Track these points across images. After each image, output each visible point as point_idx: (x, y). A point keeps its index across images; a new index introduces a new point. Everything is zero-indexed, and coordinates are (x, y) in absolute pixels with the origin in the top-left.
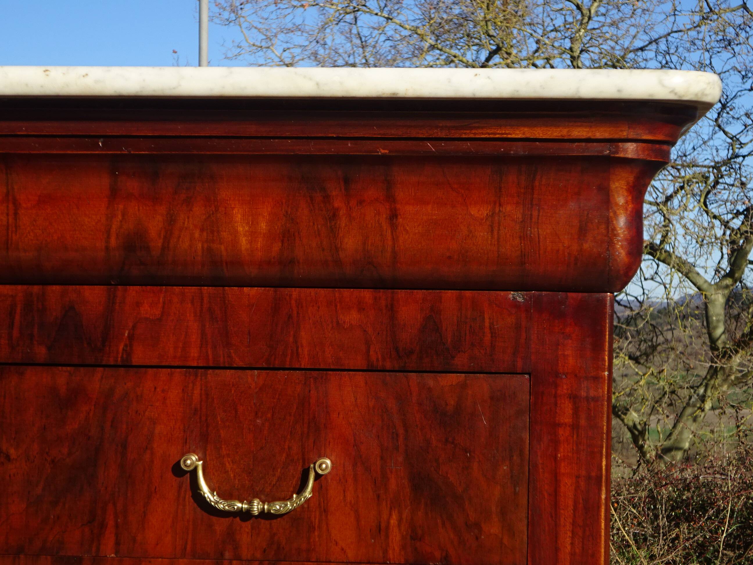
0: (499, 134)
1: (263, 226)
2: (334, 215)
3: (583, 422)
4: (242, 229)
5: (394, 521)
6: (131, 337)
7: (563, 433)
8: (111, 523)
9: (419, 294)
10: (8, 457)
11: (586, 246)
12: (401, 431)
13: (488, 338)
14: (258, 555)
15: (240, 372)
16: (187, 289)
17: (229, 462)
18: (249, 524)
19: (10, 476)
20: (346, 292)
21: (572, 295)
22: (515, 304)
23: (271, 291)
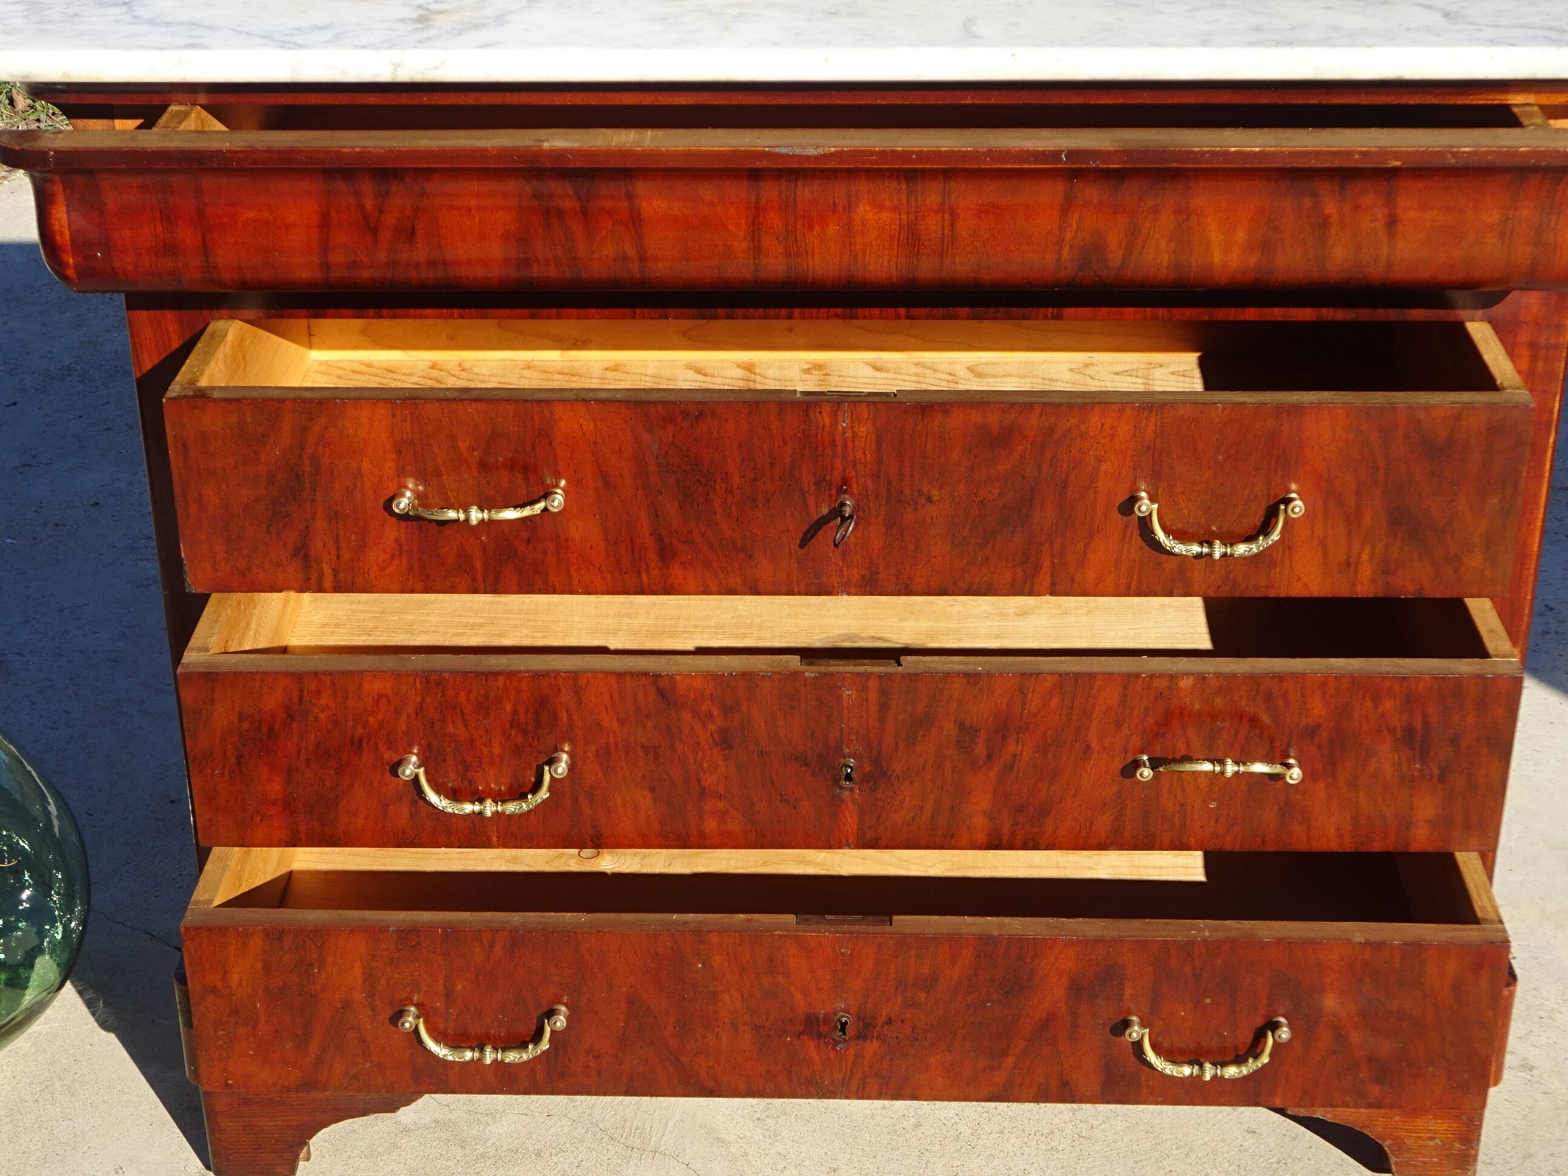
0: (1498, 99)
5: (1365, 557)
8: (1047, 563)
10: (930, 499)
17: (1183, 500)
19: (932, 518)
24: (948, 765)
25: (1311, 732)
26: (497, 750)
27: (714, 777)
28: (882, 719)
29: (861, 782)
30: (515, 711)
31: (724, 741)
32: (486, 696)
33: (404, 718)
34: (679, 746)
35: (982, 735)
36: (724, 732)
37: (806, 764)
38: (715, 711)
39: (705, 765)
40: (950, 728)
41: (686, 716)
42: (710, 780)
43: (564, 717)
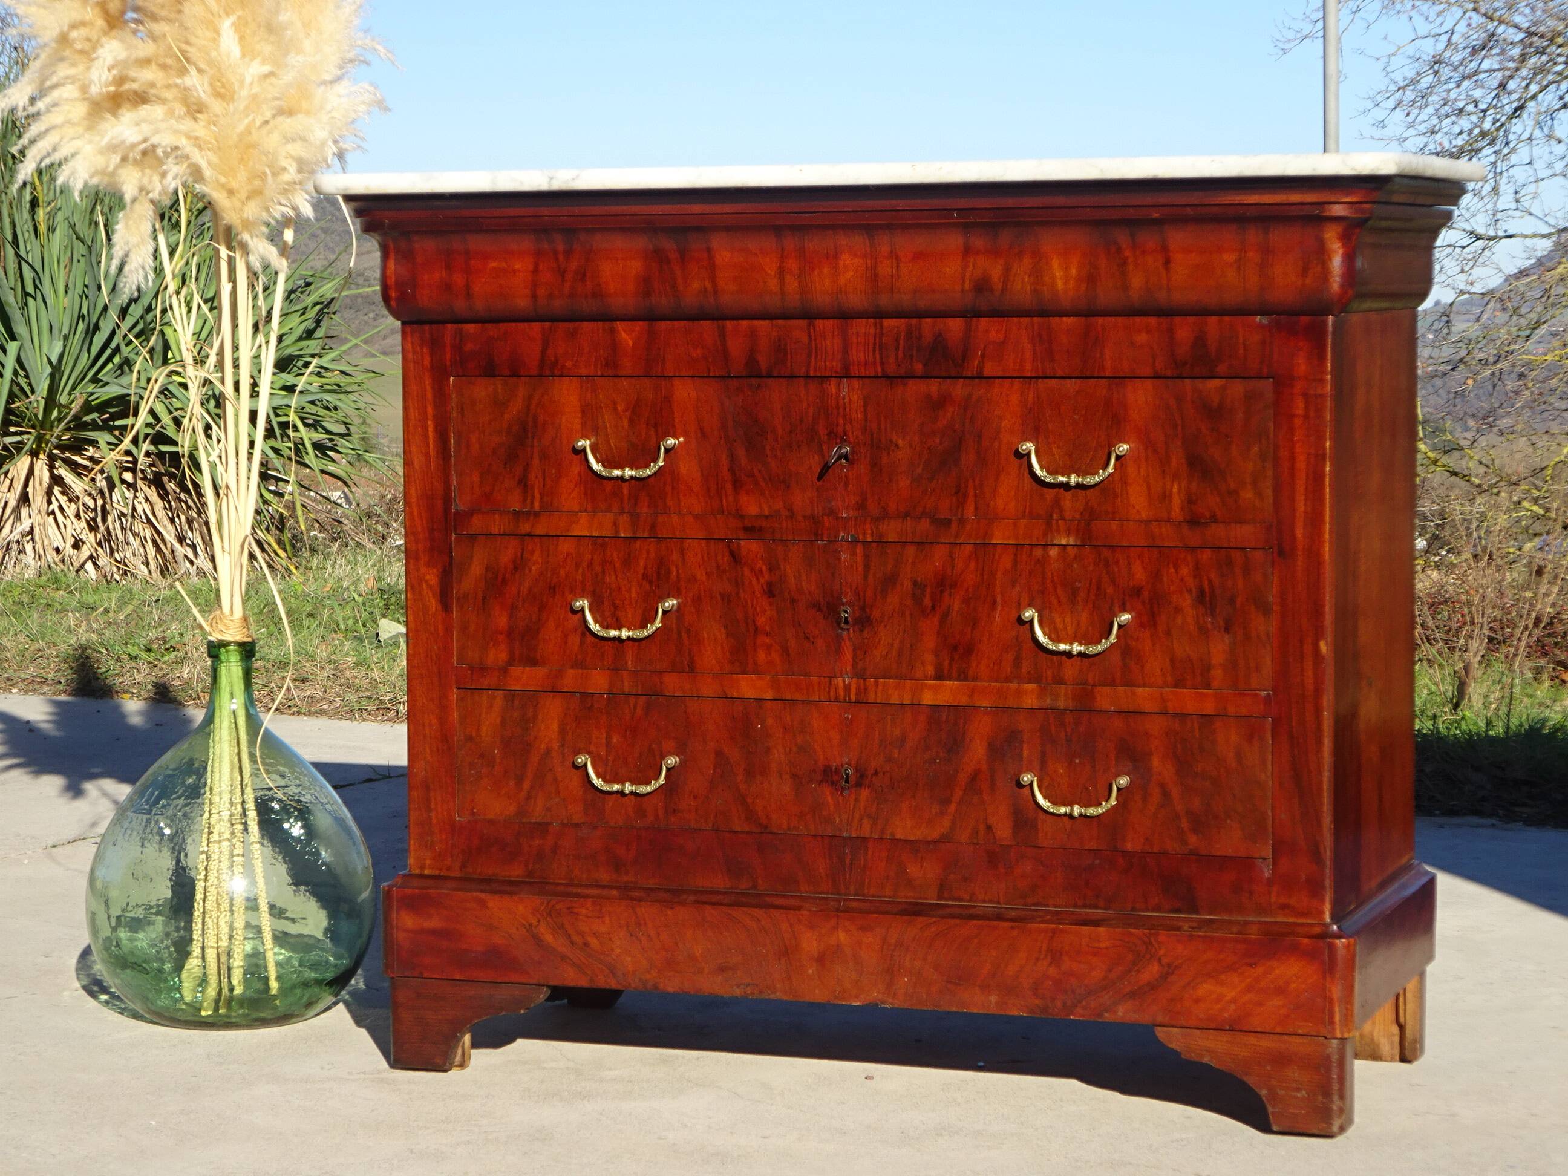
1: (1074, 272)
2: (1125, 262)
3: (1312, 414)
4: (1058, 274)
5: (1175, 490)
6: (983, 356)
7: (1298, 422)
8: (971, 494)
9: (1191, 319)
10: (897, 446)
11: (1308, 281)
12: (1179, 422)
13: (1241, 351)
14: (1077, 516)
15: (1062, 381)
16: (1022, 319)
17: (1055, 448)
18: (1070, 493)
20: (1138, 319)
21: (1302, 318)
22: (1261, 326)
23: (1083, 319)
24: (907, 613)
25: (1137, 592)
26: (634, 595)
27: (763, 619)
28: (866, 578)
29: (854, 625)
30: (645, 568)
31: (770, 592)
32: (629, 555)
33: (581, 570)
34: (742, 595)
35: (928, 590)
36: (770, 584)
37: (820, 610)
38: (764, 568)
39: (758, 609)
40: (908, 584)
41: (746, 571)
42: (761, 620)
43: (674, 570)
